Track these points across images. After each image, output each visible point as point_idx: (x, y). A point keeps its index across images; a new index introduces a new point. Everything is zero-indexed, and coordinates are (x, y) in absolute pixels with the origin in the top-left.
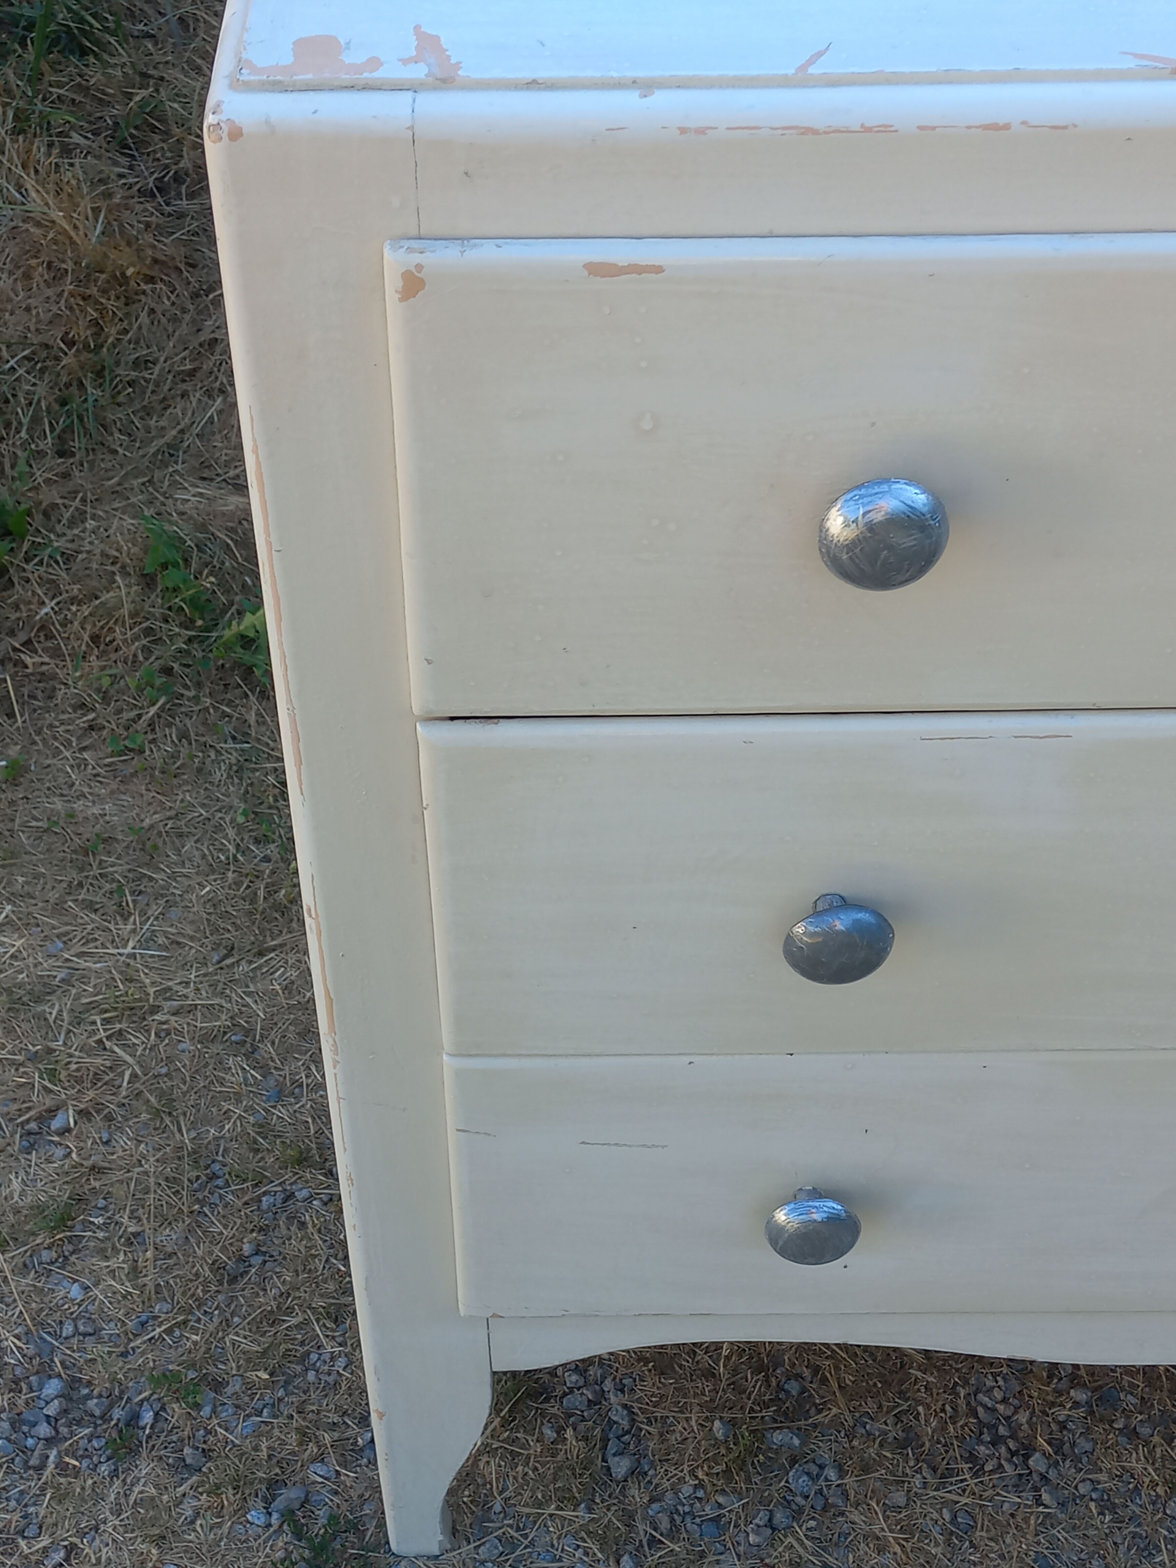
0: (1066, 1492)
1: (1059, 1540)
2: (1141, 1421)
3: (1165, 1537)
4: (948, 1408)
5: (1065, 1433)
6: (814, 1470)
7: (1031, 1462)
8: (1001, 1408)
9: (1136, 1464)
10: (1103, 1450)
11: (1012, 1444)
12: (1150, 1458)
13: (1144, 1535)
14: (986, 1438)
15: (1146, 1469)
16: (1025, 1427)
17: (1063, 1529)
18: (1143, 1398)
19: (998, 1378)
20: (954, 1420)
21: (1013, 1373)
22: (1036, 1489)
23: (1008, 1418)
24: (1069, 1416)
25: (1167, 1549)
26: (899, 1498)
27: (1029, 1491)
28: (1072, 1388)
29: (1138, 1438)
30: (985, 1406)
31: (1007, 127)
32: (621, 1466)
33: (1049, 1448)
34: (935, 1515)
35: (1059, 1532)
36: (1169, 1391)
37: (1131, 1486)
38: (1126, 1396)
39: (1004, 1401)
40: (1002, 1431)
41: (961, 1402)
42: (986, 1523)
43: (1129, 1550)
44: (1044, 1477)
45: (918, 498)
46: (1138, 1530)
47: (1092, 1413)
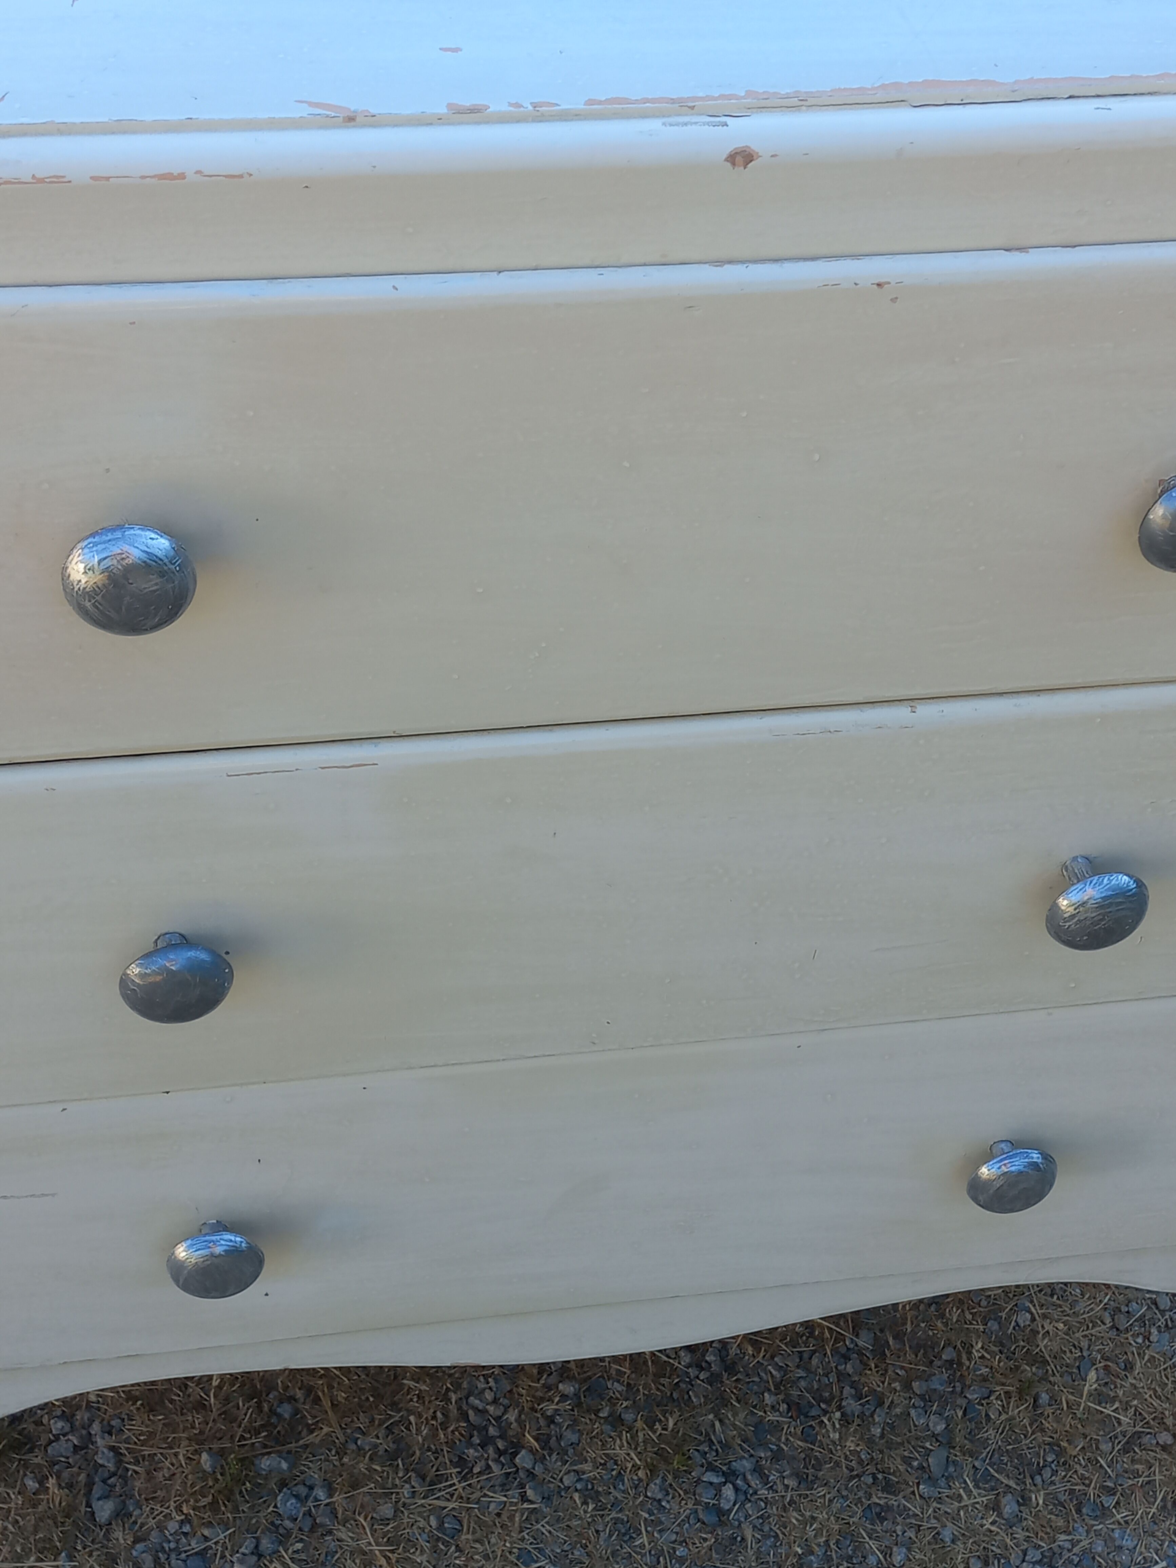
0: (552, 1486)
1: (543, 1533)
2: (626, 1407)
3: (646, 1519)
4: (439, 1414)
5: (552, 1426)
6: (302, 1490)
7: (517, 1460)
8: (491, 1409)
9: (620, 1449)
10: (589, 1440)
11: (501, 1444)
12: (633, 1444)
13: (626, 1519)
14: (476, 1440)
15: (628, 1454)
16: (514, 1425)
17: (547, 1523)
18: (629, 1384)
19: (490, 1380)
20: (444, 1426)
21: (504, 1373)
22: (522, 1486)
23: (498, 1419)
24: (557, 1410)
25: (647, 1531)
26: (387, 1510)
27: (515, 1489)
28: (561, 1382)
29: (623, 1425)
30: (476, 1409)
31: (182, 176)
32: (104, 1510)
33: (536, 1444)
34: (423, 1524)
35: (543, 1526)
36: (654, 1375)
37: (614, 1473)
38: (613, 1384)
39: (495, 1401)
40: (492, 1431)
41: (453, 1407)
42: (472, 1525)
43: (610, 1536)
44: (530, 1474)
45: (161, 544)
46: (620, 1515)
47: (579, 1405)
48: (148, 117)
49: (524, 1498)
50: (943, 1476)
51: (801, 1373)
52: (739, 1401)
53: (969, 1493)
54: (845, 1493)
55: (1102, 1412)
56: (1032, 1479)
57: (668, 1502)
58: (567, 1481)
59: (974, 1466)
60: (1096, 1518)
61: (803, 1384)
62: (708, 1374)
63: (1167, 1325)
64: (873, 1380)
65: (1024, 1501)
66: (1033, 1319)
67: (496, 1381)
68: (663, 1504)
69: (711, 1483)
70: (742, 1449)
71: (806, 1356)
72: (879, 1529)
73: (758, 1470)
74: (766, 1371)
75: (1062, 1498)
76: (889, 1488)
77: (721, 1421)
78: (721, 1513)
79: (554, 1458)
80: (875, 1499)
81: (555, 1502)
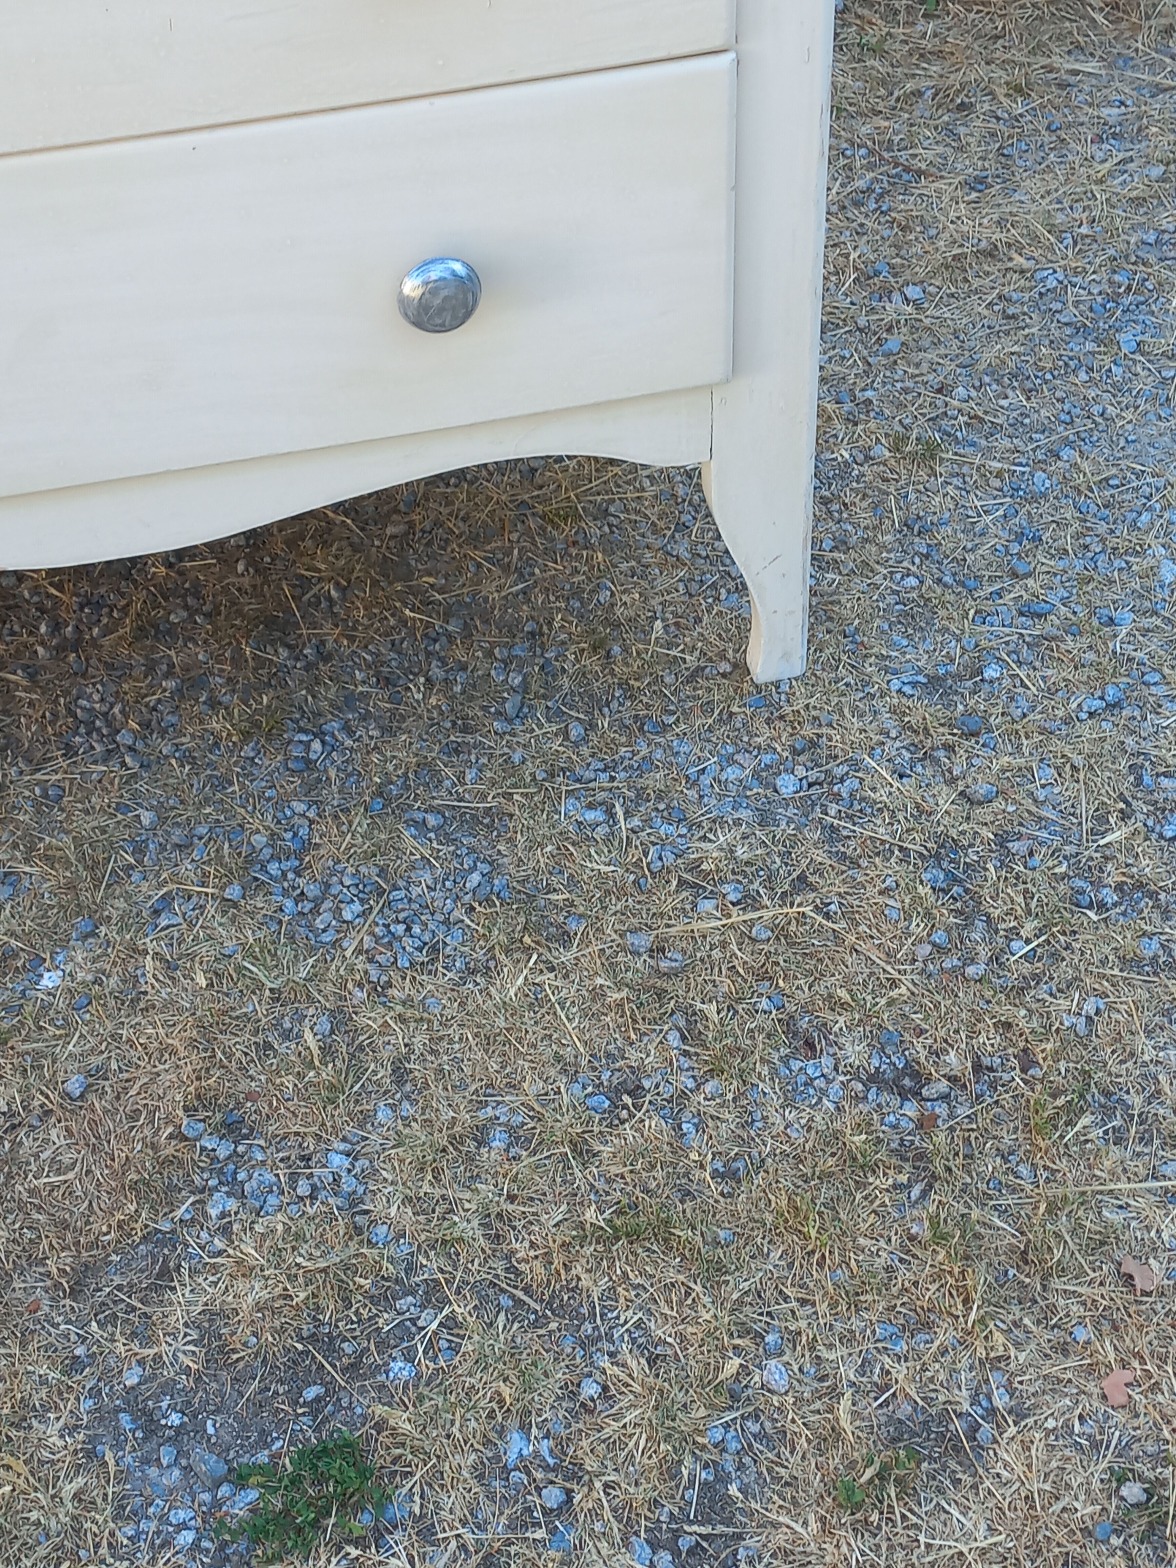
49: (123, 764)
50: (517, 716)
51: (393, 655)
52: (331, 680)
53: (540, 726)
54: (425, 737)
55: (668, 655)
56: (600, 710)
57: (260, 759)
58: (164, 752)
59: (547, 707)
60: (657, 733)
61: (394, 663)
62: (303, 663)
63: (737, 588)
64: (460, 654)
65: (591, 726)
66: (613, 594)
67: (103, 685)
68: (256, 760)
69: (301, 742)
70: (332, 713)
71: (397, 642)
72: (455, 760)
73: (348, 729)
74: (359, 657)
75: (627, 722)
76: (465, 730)
77: (314, 697)
78: (309, 763)
79: (154, 736)
80: (452, 738)
81: (154, 768)
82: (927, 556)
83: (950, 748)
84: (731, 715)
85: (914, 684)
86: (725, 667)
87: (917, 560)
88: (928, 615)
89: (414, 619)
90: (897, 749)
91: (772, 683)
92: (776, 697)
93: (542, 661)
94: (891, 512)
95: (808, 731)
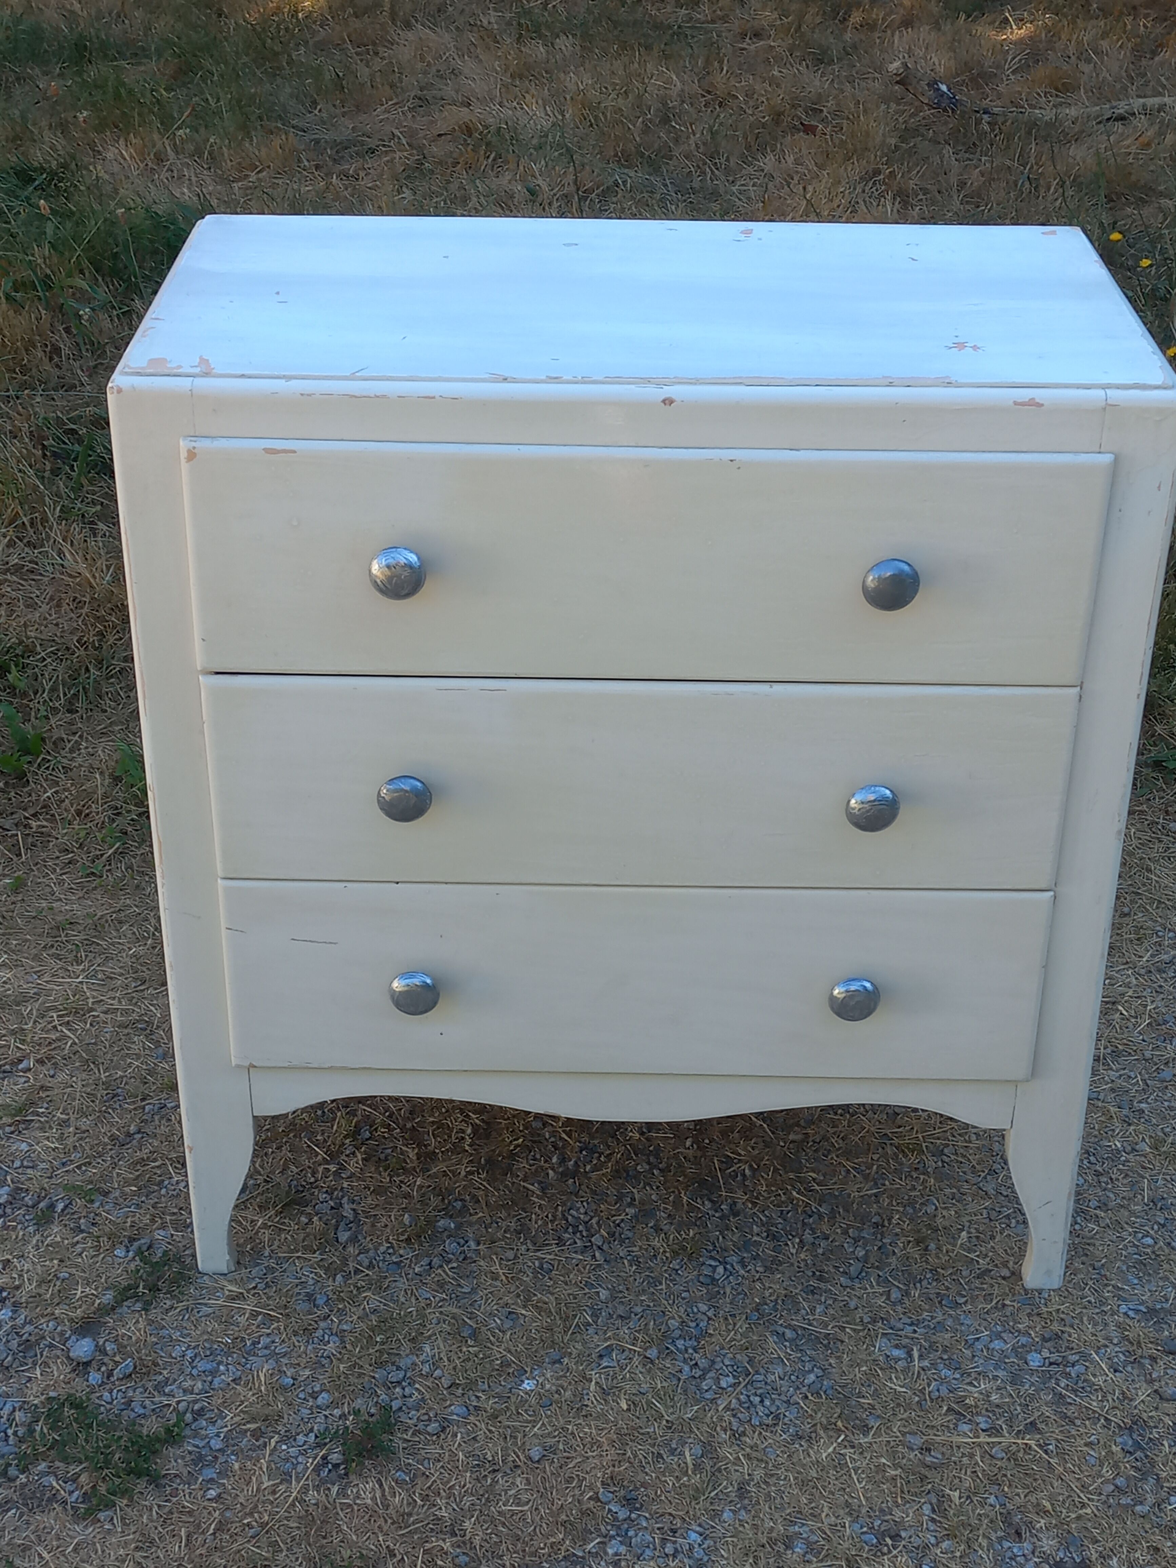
0: (612, 1255)
2: (666, 1224)
3: (667, 1278)
4: (550, 1215)
5: (618, 1228)
6: (462, 1242)
7: (593, 1241)
8: (582, 1216)
9: (657, 1243)
10: (639, 1236)
11: (585, 1233)
12: (666, 1240)
13: (654, 1276)
14: (570, 1230)
15: (662, 1245)
16: (595, 1226)
17: (606, 1272)
20: (552, 1221)
22: (594, 1253)
23: (586, 1222)
26: (510, 1254)
27: (590, 1254)
28: (628, 1208)
29: (662, 1231)
30: (573, 1216)
31: (434, 398)
32: (344, 1236)
33: (606, 1235)
34: (530, 1264)
35: (603, 1273)
37: (651, 1253)
39: (586, 1213)
40: (580, 1226)
41: (559, 1214)
42: (560, 1268)
43: (643, 1282)
44: (599, 1248)
45: (413, 558)
48: (424, 375)
49: (594, 1256)
50: (857, 1277)
51: (780, 1220)
52: (737, 1229)
53: (872, 1287)
54: (793, 1278)
55: (967, 1257)
56: (915, 1285)
57: (682, 1271)
58: (621, 1254)
59: (879, 1275)
60: (951, 1308)
61: (780, 1226)
62: (720, 1214)
64: (825, 1228)
65: (907, 1294)
66: (936, 1209)
67: (588, 1204)
68: (679, 1272)
69: (710, 1265)
70: (734, 1251)
71: (784, 1212)
72: (810, 1297)
73: (742, 1263)
74: (758, 1217)
75: (931, 1296)
76: (821, 1279)
77: (724, 1238)
78: (714, 1281)
79: (616, 1243)
80: (811, 1283)
81: (613, 1264)
82: (1163, 1226)
83: (1153, 1359)
84: (1004, 1305)
85: (1137, 1311)
86: (1005, 1272)
87: (1156, 1227)
88: (1157, 1266)
89: (798, 1199)
90: (1116, 1352)
91: (1036, 1290)
92: (1038, 1300)
93: (880, 1244)
94: (1143, 1190)
95: (1056, 1327)
